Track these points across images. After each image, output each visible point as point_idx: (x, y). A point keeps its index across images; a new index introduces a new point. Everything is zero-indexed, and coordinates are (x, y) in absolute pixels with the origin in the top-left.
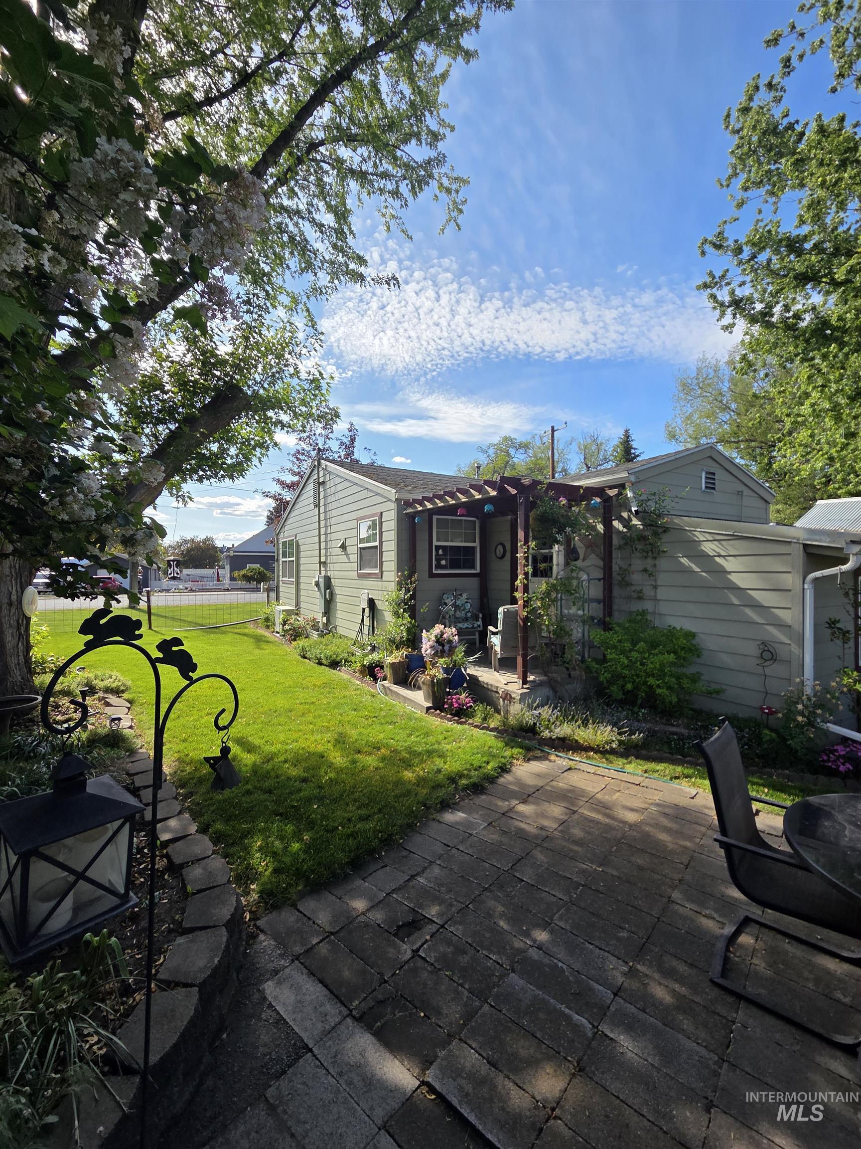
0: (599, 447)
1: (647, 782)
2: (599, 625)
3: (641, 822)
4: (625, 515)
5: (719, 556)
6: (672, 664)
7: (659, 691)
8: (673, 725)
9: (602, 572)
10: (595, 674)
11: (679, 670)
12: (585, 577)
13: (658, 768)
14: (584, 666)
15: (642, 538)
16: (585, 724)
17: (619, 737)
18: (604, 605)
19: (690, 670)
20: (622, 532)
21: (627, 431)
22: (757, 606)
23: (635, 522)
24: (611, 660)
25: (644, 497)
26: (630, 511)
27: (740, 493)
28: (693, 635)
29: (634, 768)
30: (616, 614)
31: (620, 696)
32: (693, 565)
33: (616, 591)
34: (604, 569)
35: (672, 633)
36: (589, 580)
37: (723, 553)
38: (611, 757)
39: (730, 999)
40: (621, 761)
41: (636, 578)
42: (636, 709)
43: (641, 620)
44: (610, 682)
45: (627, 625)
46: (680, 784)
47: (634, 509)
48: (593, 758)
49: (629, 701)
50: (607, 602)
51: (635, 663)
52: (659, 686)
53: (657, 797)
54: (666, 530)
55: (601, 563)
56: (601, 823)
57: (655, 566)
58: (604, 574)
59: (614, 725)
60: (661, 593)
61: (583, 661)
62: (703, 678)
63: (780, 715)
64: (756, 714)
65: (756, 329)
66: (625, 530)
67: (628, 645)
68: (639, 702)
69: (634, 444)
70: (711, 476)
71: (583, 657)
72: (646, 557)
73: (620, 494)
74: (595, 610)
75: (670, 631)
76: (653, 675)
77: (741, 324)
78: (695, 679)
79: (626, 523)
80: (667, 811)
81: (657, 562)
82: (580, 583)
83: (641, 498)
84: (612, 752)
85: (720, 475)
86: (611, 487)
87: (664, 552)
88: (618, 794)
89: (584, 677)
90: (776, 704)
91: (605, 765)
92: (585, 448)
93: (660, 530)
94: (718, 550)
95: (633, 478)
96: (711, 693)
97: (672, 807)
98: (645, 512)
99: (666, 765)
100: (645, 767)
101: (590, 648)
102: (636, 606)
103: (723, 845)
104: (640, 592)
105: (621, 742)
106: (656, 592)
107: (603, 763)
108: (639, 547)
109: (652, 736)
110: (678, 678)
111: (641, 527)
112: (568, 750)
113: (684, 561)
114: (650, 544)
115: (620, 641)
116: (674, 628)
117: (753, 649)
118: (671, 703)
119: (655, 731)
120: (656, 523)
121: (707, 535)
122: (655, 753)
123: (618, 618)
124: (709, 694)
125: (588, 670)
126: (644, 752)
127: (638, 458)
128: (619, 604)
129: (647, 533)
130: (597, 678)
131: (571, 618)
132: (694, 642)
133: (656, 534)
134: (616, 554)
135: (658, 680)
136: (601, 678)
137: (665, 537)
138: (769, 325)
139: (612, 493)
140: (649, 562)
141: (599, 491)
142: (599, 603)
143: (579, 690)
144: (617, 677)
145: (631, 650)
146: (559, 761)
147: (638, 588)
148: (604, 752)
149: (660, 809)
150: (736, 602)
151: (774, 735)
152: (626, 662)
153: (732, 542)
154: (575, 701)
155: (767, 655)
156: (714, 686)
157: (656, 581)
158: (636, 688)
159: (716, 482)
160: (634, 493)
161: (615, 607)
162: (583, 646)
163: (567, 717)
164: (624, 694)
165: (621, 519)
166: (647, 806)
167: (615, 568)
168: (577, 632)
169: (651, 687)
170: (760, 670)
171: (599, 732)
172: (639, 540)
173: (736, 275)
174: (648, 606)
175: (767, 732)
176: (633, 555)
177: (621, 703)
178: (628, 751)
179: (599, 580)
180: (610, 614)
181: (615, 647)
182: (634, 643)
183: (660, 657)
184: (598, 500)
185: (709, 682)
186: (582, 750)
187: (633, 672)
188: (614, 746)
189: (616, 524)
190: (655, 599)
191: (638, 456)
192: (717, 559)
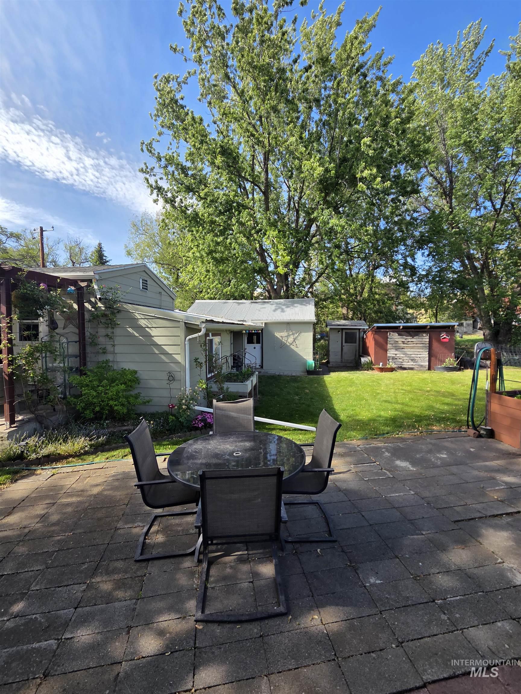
0: (81, 250)
1: (108, 465)
2: (77, 372)
3: (103, 490)
4: (93, 300)
5: (148, 327)
6: (125, 390)
7: (116, 408)
8: (125, 426)
9: (78, 336)
10: (73, 406)
11: (128, 393)
12: (65, 340)
13: (115, 453)
14: (64, 401)
15: (104, 315)
16: (65, 441)
17: (90, 443)
18: (80, 359)
19: (133, 393)
20: (91, 311)
21: (100, 244)
22: (166, 354)
23: (100, 304)
24: (85, 394)
25: (105, 290)
26: (96, 297)
27: (160, 293)
28: (136, 372)
29: (100, 459)
30: (89, 364)
31: (92, 416)
32: (135, 333)
33: (89, 349)
34: (79, 334)
35: (124, 372)
36: (68, 343)
37: (150, 326)
38: (85, 457)
39: (144, 564)
40: (91, 458)
41: (102, 340)
42: (102, 422)
43: (106, 366)
44: (84, 409)
45: (95, 371)
46: (127, 459)
47: (98, 297)
48: (72, 462)
49: (98, 418)
50: (82, 356)
51: (101, 393)
52: (116, 405)
53: (112, 472)
54: (119, 311)
55: (77, 331)
56: (74, 503)
57: (113, 333)
58: (80, 339)
59: (87, 435)
60: (118, 349)
61: (65, 398)
62: (141, 395)
63: (176, 407)
64: (167, 409)
65: (168, 206)
66: (93, 310)
67: (96, 383)
68: (104, 417)
69: (105, 254)
70: (145, 282)
71: (65, 395)
72: (107, 328)
73: (88, 286)
74: (74, 363)
75: (123, 371)
76: (112, 399)
77: (161, 201)
78: (137, 397)
79: (94, 305)
80: (119, 477)
81: (114, 331)
82: (61, 344)
83: (103, 290)
84: (86, 453)
85: (150, 282)
86: (83, 281)
87: (118, 324)
88: (89, 478)
89: (65, 409)
90: (175, 402)
91: (80, 464)
92: (71, 248)
93: (116, 311)
94: (147, 324)
95: (97, 277)
96: (145, 403)
97: (122, 474)
98: (106, 299)
99: (119, 450)
100: (106, 457)
101: (70, 388)
102: (102, 358)
103: (139, 486)
104: (104, 349)
105: (91, 446)
106: (114, 349)
107: (79, 462)
108: (103, 321)
109: (113, 435)
110: (127, 398)
111: (103, 308)
112: (52, 462)
113: (130, 330)
114: (110, 319)
115: (90, 381)
116: (125, 369)
117: (165, 376)
118: (123, 413)
119: (114, 432)
120: (113, 306)
121: (141, 316)
122: (114, 445)
123: (90, 366)
124: (144, 403)
125: (68, 404)
126: (107, 447)
127: (108, 263)
128: (91, 357)
129: (108, 313)
130: (75, 408)
131: (54, 370)
132: (136, 376)
133: (113, 313)
134: (87, 325)
135: (115, 401)
136: (78, 407)
137: (118, 316)
138: (174, 207)
139: (83, 284)
140: (109, 331)
141: (74, 282)
142: (76, 358)
143: (61, 419)
144: (89, 405)
145: (98, 386)
146: (44, 473)
147: (103, 347)
148: (79, 455)
149: (114, 478)
150: (157, 352)
151: (174, 418)
152: (95, 394)
153: (154, 320)
154: (57, 428)
155: (171, 378)
156: (147, 399)
157: (114, 342)
158: (102, 409)
159: (148, 286)
160: (98, 286)
161: (88, 359)
162: (65, 387)
163: (51, 440)
164: (94, 414)
165: (90, 302)
166: (106, 479)
167: (87, 334)
168: (60, 379)
169: (111, 406)
170: (168, 386)
171: (76, 443)
172: (102, 316)
173: (159, 171)
174: (110, 357)
175: (171, 417)
176: (99, 326)
177: (92, 420)
178: (97, 449)
179: (76, 342)
180: (85, 364)
181: (87, 386)
182: (100, 381)
183: (116, 388)
184: (73, 288)
185: (144, 397)
186: (63, 459)
187: (100, 400)
188: (87, 449)
189: (86, 305)
190: (114, 353)
191: (108, 261)
192: (147, 329)
